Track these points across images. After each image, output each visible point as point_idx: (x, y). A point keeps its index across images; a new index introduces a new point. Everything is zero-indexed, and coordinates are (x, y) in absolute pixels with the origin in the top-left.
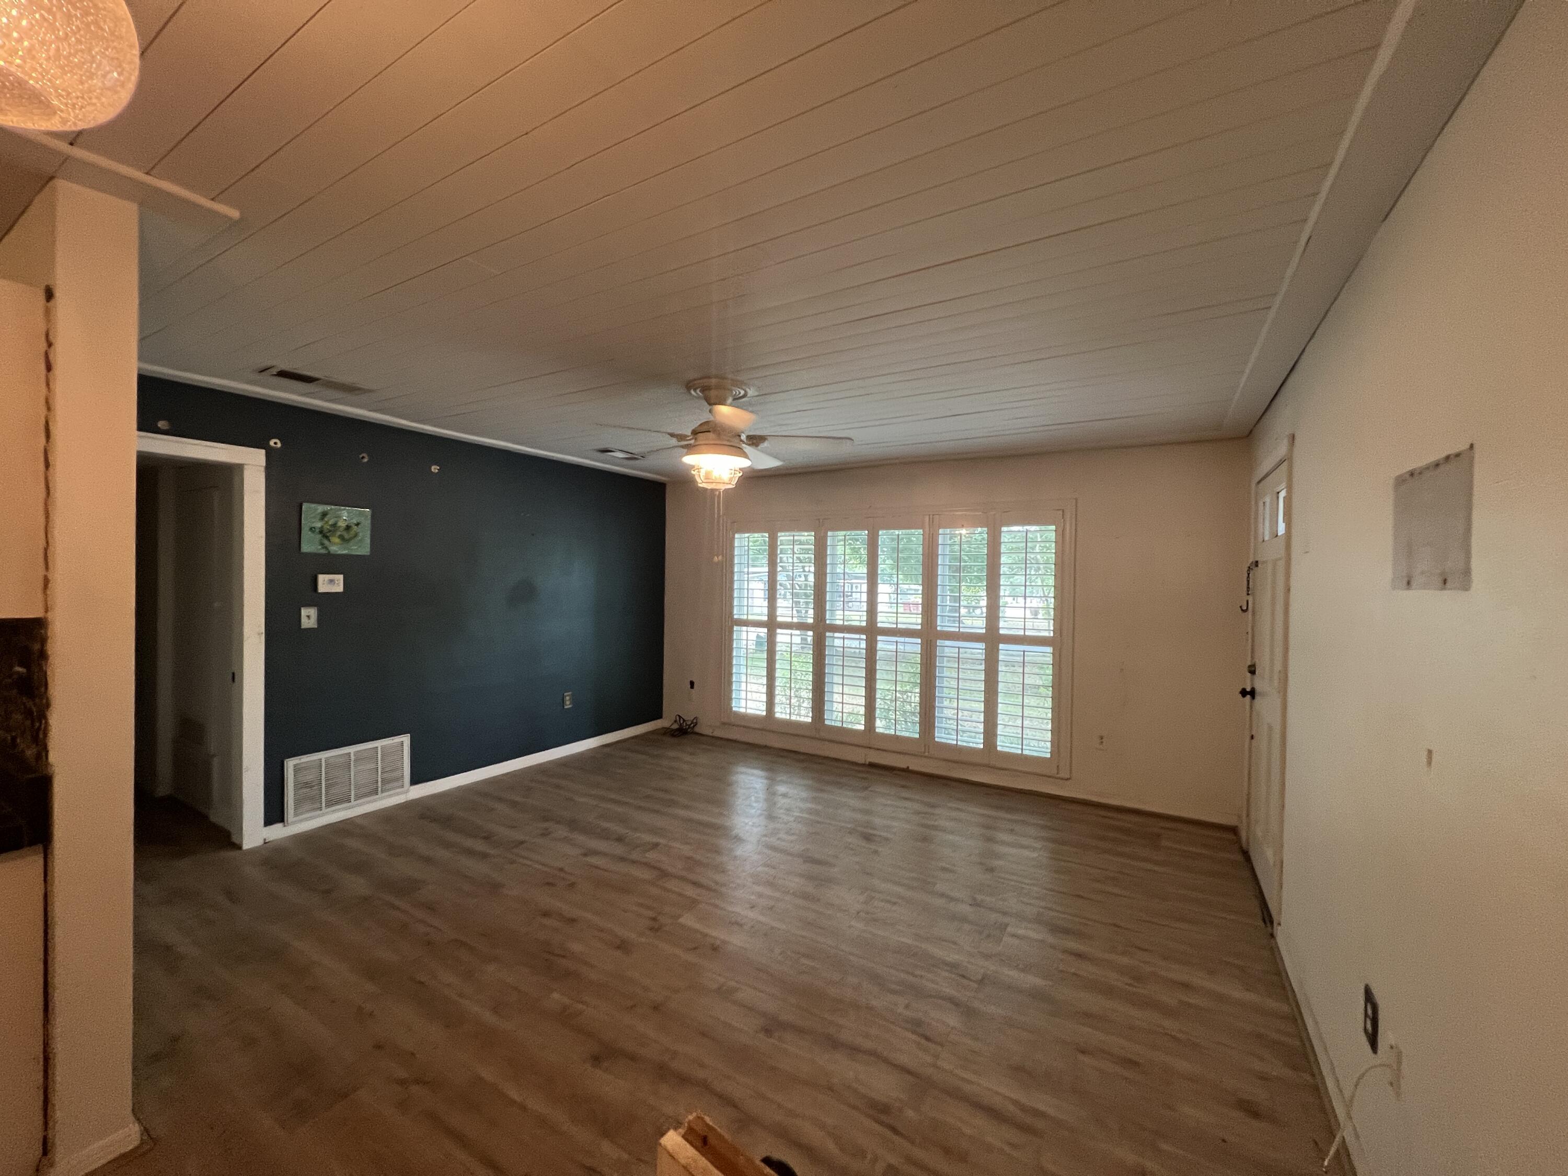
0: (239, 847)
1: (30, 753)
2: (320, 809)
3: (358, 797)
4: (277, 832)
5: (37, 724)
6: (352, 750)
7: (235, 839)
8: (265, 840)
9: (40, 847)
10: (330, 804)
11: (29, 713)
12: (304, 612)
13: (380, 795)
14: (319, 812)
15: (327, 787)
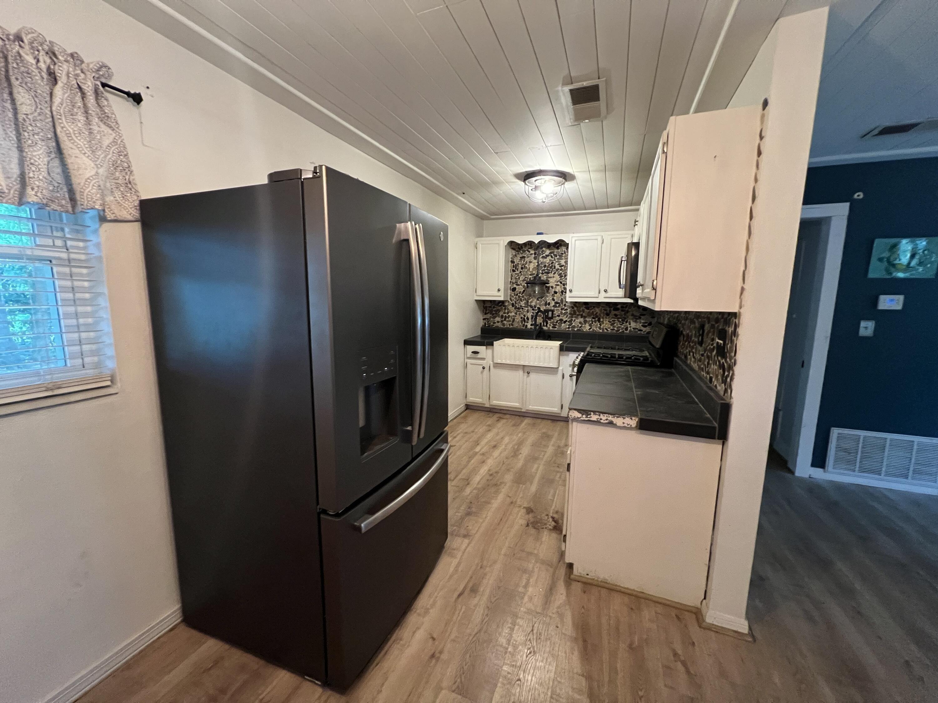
0: (792, 473)
1: (721, 388)
2: (854, 471)
3: (887, 474)
4: (818, 474)
5: (726, 373)
6: (889, 436)
7: (790, 465)
8: (810, 475)
9: (721, 441)
10: (863, 470)
11: (722, 367)
12: (863, 324)
13: (910, 480)
14: (852, 473)
15: (861, 458)
